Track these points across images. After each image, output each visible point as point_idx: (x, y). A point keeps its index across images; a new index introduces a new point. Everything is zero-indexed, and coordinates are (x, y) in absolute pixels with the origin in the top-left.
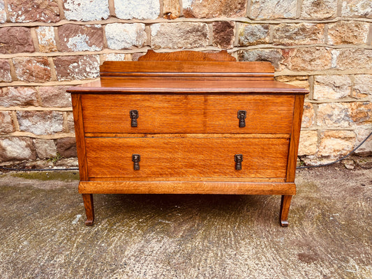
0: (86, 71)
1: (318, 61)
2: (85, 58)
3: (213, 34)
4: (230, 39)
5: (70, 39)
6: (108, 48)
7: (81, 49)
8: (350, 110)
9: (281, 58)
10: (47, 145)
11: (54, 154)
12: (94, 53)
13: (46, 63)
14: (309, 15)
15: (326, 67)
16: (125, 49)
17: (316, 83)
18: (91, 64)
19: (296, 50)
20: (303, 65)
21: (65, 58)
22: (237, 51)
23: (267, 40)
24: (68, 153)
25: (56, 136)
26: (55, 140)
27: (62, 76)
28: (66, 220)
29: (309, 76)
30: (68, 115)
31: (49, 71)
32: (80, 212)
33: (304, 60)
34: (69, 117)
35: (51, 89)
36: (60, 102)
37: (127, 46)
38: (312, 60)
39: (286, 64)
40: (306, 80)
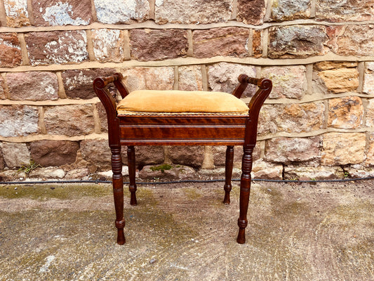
0: (68, 53)
1: (370, 43)
2: (67, 35)
3: (238, 4)
4: (260, 12)
5: (47, 9)
6: (97, 21)
7: (61, 23)
9: (325, 37)
10: (17, 150)
11: (27, 162)
12: (78, 28)
13: (15, 42)
16: (121, 23)
17: (368, 72)
18: (74, 43)
19: (343, 28)
20: (352, 48)
21: (40, 35)
22: (268, 28)
23: (308, 13)
24: (45, 160)
25: (29, 139)
26: (28, 143)
27: (36, 59)
28: (31, 264)
29: (359, 62)
30: (45, 110)
31: (19, 53)
32: (53, 251)
33: (353, 41)
34: (47, 113)
35: (21, 77)
36: (34, 93)
37: (124, 19)
38: (363, 42)
39: (330, 46)
40: (355, 67)
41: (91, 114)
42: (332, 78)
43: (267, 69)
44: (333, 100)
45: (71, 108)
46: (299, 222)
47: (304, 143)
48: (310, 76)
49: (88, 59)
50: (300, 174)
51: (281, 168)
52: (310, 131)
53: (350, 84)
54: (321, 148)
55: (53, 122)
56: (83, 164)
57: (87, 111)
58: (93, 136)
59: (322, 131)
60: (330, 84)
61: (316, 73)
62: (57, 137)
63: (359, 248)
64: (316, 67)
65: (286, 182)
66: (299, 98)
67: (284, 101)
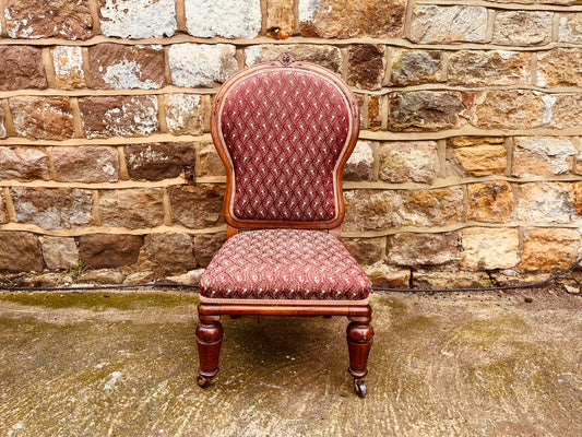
0: (133, 123)
1: (521, 112)
2: (133, 100)
3: (349, 64)
4: (377, 74)
5: (109, 68)
6: (172, 84)
7: (126, 86)
8: (571, 195)
9: (460, 107)
10: (62, 246)
11: (74, 262)
12: (148, 92)
13: (66, 108)
14: (507, 37)
15: (534, 124)
16: (201, 86)
17: (517, 150)
18: (142, 111)
19: (484, 95)
20: (496, 119)
21: (99, 100)
22: (388, 94)
23: (438, 76)
24: (98, 260)
25: (80, 232)
26: (77, 238)
27: (92, 130)
28: (93, 381)
29: (505, 137)
30: (101, 195)
31: (71, 122)
32: (118, 367)
33: (497, 111)
34: (103, 199)
35: (72, 152)
36: (88, 174)
37: (205, 81)
38: (510, 112)
39: (468, 116)
40: (501, 144)
41: (159, 200)
42: (470, 157)
43: (387, 146)
44: (473, 186)
45: (133, 192)
46: (424, 339)
47: (438, 241)
48: (444, 154)
49: (159, 130)
50: (434, 282)
51: (408, 273)
52: (445, 225)
53: (495, 165)
54: (460, 247)
55: (110, 210)
56: (148, 266)
57: (156, 197)
58: (162, 229)
59: (460, 226)
60: (468, 165)
61: (451, 150)
62: (115, 230)
63: (491, 368)
64: (450, 142)
65: (414, 292)
66: (429, 181)
67: (409, 186)
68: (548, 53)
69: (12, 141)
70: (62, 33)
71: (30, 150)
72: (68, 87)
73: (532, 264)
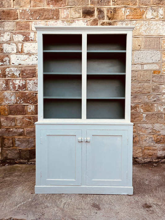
8: (153, 138)
15: (141, 121)
68: (143, 104)
69: (16, 127)
70: (30, 102)
71: (20, 129)
72: (31, 114)
73: (146, 156)
